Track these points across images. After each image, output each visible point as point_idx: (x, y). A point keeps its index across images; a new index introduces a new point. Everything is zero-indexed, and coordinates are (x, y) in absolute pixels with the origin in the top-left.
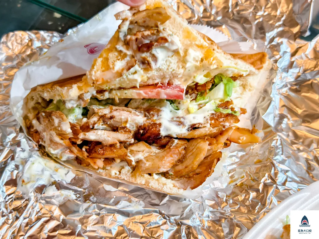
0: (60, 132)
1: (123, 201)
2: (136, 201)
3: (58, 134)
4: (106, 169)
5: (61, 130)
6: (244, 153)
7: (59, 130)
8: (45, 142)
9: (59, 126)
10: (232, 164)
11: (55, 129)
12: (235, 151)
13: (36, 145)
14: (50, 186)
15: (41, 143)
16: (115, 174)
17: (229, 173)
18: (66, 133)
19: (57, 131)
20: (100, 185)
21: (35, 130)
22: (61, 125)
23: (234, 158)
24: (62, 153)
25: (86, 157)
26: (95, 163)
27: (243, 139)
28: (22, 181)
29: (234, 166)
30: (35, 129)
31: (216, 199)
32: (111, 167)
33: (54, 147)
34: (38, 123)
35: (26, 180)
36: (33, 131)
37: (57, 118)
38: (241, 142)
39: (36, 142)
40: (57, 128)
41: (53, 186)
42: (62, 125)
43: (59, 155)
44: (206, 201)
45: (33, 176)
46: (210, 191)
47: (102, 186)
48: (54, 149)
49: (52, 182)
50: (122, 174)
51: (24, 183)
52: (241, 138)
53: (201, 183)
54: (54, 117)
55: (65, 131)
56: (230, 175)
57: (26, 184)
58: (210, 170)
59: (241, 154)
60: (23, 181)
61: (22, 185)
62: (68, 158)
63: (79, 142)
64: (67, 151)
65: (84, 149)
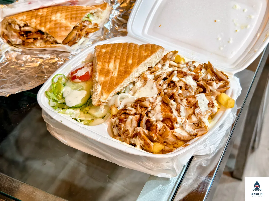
0: (15, 30)
1: (41, 54)
3: (14, 32)
4: (35, 45)
8: (10, 38)
9: (14, 28)
13: (6, 42)
15: (8, 40)
16: (38, 46)
18: (17, 30)
24: (16, 40)
25: (26, 39)
26: (29, 40)
30: (5, 34)
32: (36, 43)
33: (13, 38)
34: (6, 31)
38: (92, 32)
39: (6, 40)
43: (15, 42)
49: (12, 50)
54: (12, 25)
62: (19, 42)
63: (23, 33)
64: (19, 38)
65: (25, 36)
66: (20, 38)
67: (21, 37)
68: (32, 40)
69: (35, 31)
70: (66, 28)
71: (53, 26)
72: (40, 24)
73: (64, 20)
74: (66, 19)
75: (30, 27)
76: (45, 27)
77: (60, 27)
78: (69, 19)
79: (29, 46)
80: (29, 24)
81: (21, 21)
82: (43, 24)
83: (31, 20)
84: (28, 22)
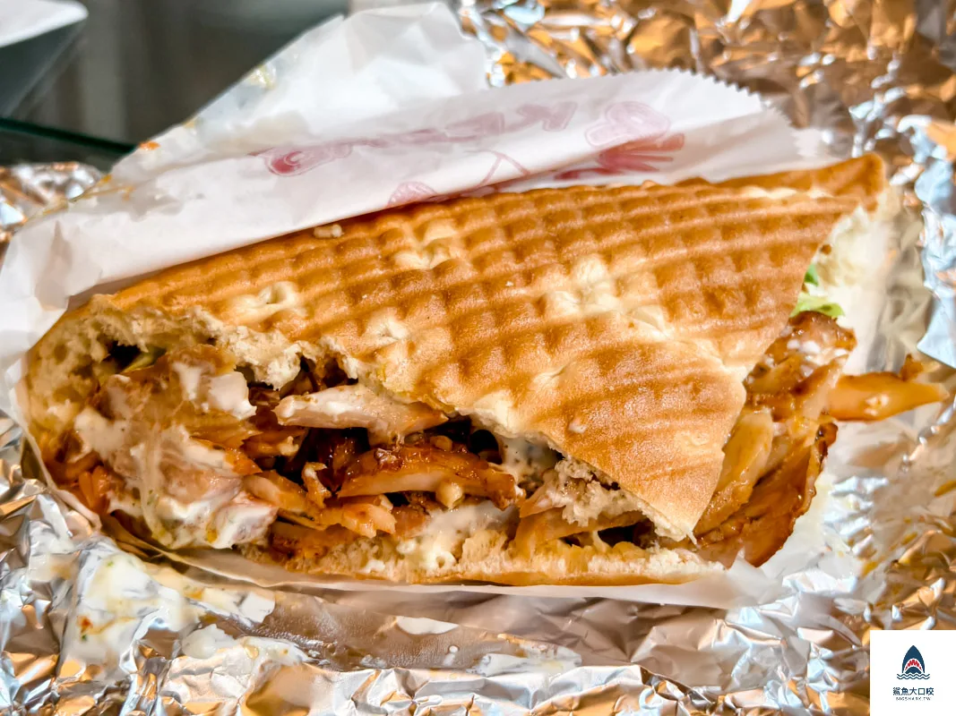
0: (210, 422)
1: (493, 655)
2: (543, 652)
3: (198, 434)
4: (400, 557)
5: (216, 412)
6: (884, 481)
7: (203, 414)
8: (136, 494)
9: (203, 397)
10: (853, 517)
11: (189, 411)
12: (850, 477)
13: (92, 524)
14: (197, 631)
15: (115, 505)
16: (437, 566)
17: (851, 543)
18: (232, 422)
19: (197, 422)
20: (383, 623)
21: (87, 456)
22: (210, 391)
23: (852, 498)
24: (215, 515)
25: (322, 505)
26: (363, 514)
27: (879, 403)
28: (81, 621)
29: (861, 523)
30: (86, 449)
31: (833, 622)
32: (419, 540)
33: (183, 492)
34: (100, 422)
35: (95, 619)
36: (78, 462)
37: (192, 364)
38: (873, 412)
39: (93, 510)
40: (196, 407)
41: (207, 628)
42: (213, 392)
43: (203, 526)
44: (801, 631)
45: (121, 603)
46: (801, 602)
47: (393, 624)
48: (185, 502)
49: (201, 618)
50: (468, 556)
51: (88, 631)
52: (873, 401)
53: (778, 543)
54: (180, 367)
55: (228, 414)
56: (857, 549)
57: (101, 630)
58: (800, 497)
59: (871, 485)
60: (86, 623)
61: (84, 638)
62: (241, 532)
63: (288, 448)
64: (241, 497)
65: (310, 472)
66: (257, 498)
67: (272, 487)
68: (382, 516)
69: (417, 422)
70: (696, 390)
71: (590, 379)
72: (466, 363)
73: (660, 315)
74: (672, 305)
75: (360, 390)
76: (518, 386)
77: (656, 388)
78: (699, 304)
79: (328, 565)
80: (353, 366)
81: (262, 337)
82: (494, 364)
83: (361, 321)
84: (337, 343)
